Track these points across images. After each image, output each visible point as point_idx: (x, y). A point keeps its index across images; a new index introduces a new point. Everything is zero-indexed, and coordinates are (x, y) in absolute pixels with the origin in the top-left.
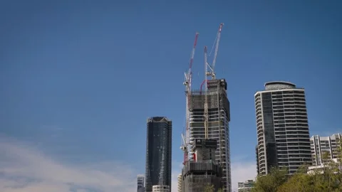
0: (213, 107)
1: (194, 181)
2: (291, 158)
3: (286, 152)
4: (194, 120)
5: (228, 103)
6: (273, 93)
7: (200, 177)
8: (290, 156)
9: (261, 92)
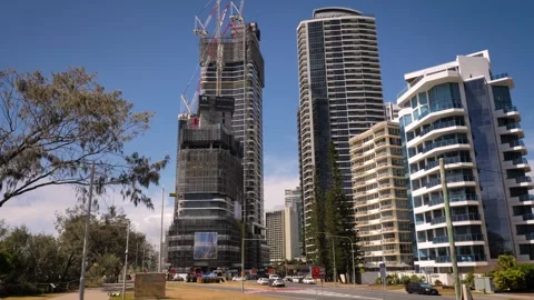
0: (236, 59)
1: (189, 159)
2: (353, 122)
3: (345, 114)
4: (207, 79)
5: (262, 62)
6: (326, 23)
7: (199, 153)
8: (351, 119)
9: (306, 22)
